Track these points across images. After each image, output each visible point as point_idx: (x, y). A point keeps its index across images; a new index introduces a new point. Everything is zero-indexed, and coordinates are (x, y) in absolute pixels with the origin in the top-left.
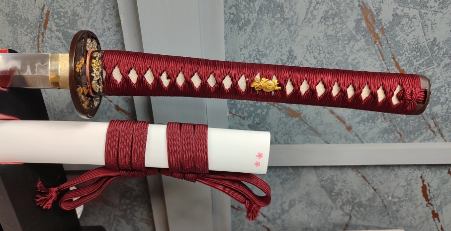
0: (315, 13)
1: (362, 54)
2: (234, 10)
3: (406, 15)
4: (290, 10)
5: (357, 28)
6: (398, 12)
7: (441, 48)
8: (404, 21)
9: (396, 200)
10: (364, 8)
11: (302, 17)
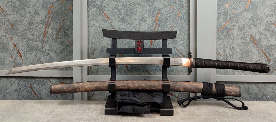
0: (239, 36)
1: (252, 47)
2: (218, 35)
3: (262, 38)
4: (233, 35)
5: (250, 41)
6: (260, 37)
7: (273, 47)
8: (262, 39)
9: (271, 97)
10: (251, 35)
11: (236, 37)
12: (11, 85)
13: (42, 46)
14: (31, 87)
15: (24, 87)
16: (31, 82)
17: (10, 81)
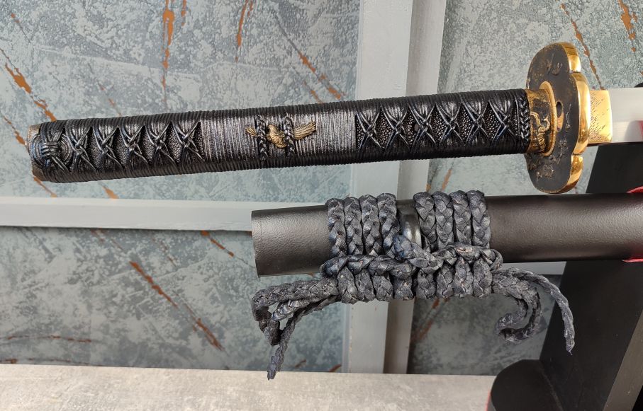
12: (47, 256)
13: (163, 82)
14: (135, 265)
15: (108, 264)
16: (134, 245)
17: (41, 243)
